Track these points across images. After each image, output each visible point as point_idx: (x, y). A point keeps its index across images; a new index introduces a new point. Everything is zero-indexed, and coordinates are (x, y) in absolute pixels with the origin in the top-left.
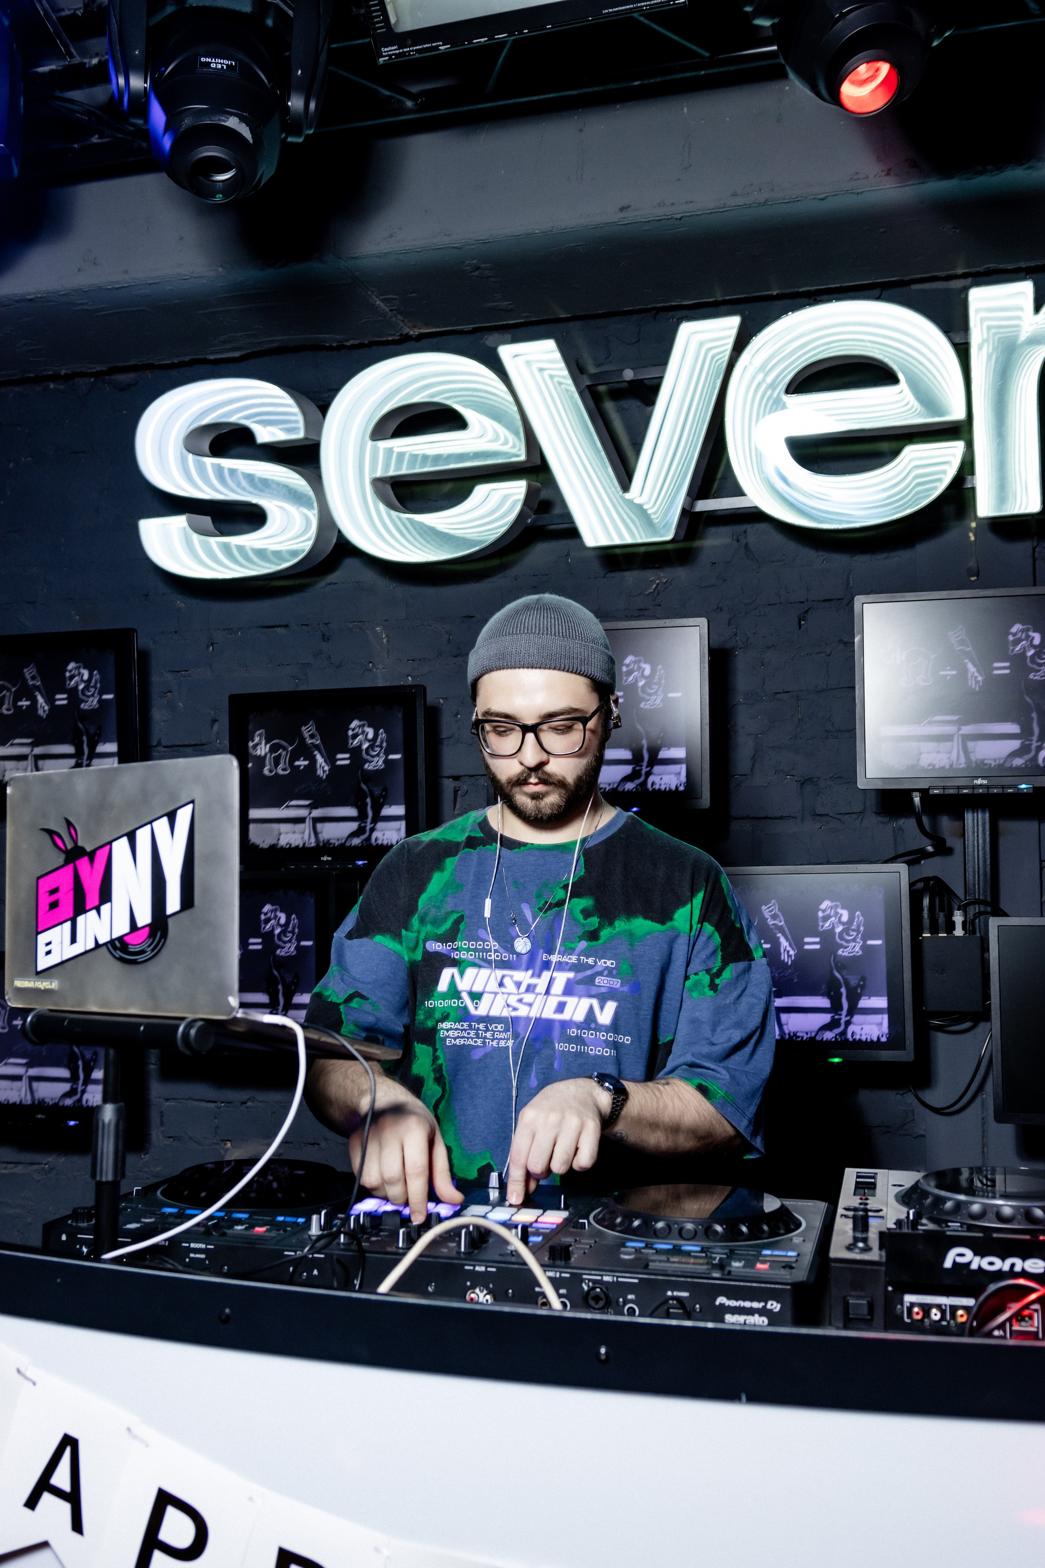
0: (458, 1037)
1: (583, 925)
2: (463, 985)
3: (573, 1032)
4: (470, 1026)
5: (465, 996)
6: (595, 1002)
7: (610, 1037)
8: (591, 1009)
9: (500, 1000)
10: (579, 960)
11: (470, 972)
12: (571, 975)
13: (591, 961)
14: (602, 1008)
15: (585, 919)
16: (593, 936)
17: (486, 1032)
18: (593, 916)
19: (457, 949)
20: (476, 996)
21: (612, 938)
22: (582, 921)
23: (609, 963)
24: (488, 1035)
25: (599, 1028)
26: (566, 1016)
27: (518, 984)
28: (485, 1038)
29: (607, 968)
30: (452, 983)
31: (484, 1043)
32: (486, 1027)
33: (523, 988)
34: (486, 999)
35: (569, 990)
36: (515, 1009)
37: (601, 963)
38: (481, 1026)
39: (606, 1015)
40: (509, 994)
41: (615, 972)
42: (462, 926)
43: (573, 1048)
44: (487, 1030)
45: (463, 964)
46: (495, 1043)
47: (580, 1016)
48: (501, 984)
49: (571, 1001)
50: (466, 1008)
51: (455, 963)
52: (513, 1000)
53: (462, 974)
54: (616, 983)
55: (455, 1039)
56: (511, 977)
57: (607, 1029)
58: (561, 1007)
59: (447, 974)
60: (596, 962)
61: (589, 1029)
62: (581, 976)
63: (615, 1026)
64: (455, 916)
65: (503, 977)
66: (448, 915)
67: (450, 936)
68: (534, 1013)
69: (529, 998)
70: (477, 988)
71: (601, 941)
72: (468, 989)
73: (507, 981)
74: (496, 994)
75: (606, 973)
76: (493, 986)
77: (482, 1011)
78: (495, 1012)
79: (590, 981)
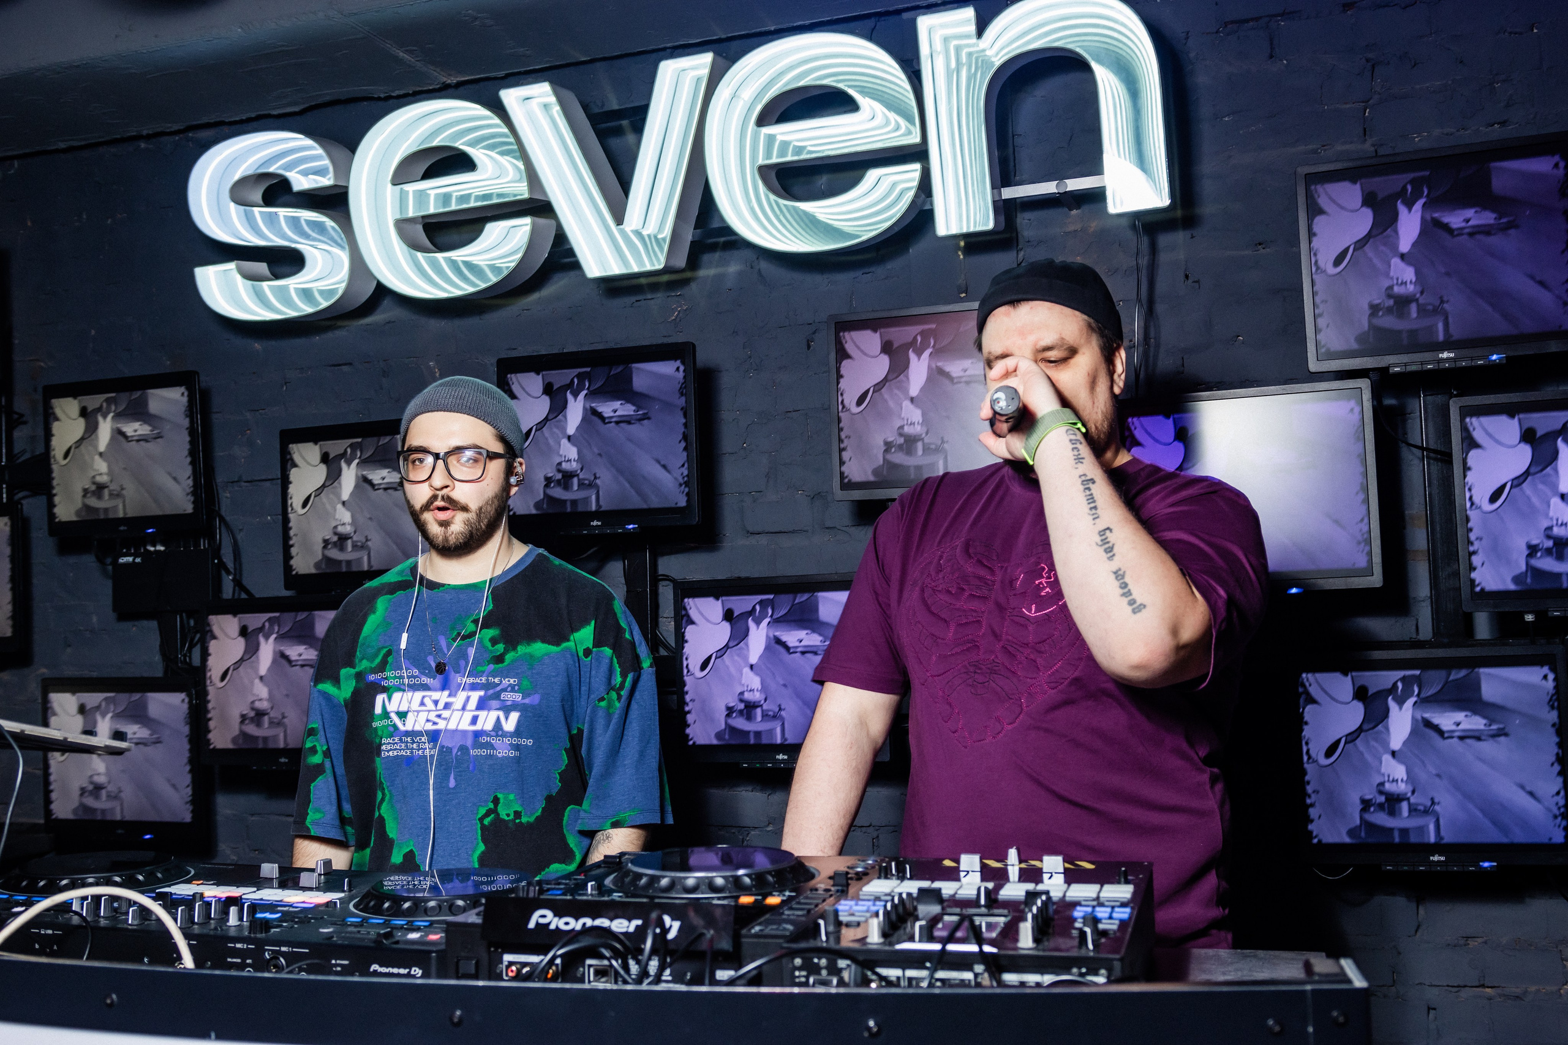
0: (391, 750)
1: (491, 651)
2: (392, 707)
3: (484, 739)
4: (401, 740)
5: (393, 715)
6: (501, 714)
7: (515, 741)
8: (498, 719)
9: (423, 716)
10: (487, 680)
11: (397, 696)
12: (482, 693)
13: (497, 680)
14: (507, 718)
15: (493, 646)
16: (499, 659)
17: (412, 744)
18: (499, 643)
19: (386, 679)
20: (402, 715)
21: (514, 661)
22: (490, 648)
23: (512, 681)
24: (415, 746)
25: (505, 734)
26: (478, 727)
27: (436, 702)
28: (413, 749)
29: (510, 685)
30: (384, 707)
31: (412, 753)
32: (412, 740)
33: (441, 705)
34: (411, 717)
35: (482, 705)
36: (435, 723)
37: (506, 682)
38: (409, 739)
39: (510, 723)
40: (429, 711)
41: (516, 688)
42: (390, 659)
43: (484, 752)
44: (414, 742)
45: (391, 690)
46: (420, 752)
47: (489, 726)
48: (422, 704)
49: (482, 714)
50: (395, 726)
51: (385, 690)
52: (432, 716)
53: (390, 699)
54: (518, 697)
55: (388, 751)
56: (430, 697)
57: (513, 735)
58: (474, 720)
59: (380, 698)
60: (501, 682)
61: (497, 736)
62: (491, 692)
63: (518, 732)
64: (384, 651)
65: (424, 697)
66: (379, 650)
67: (382, 667)
68: (452, 726)
69: (446, 714)
70: (403, 708)
71: (505, 664)
72: (396, 710)
73: (427, 701)
74: (418, 712)
75: (509, 689)
76: (415, 705)
77: (409, 727)
78: (418, 728)
79: (497, 696)
